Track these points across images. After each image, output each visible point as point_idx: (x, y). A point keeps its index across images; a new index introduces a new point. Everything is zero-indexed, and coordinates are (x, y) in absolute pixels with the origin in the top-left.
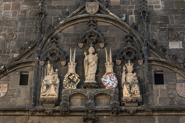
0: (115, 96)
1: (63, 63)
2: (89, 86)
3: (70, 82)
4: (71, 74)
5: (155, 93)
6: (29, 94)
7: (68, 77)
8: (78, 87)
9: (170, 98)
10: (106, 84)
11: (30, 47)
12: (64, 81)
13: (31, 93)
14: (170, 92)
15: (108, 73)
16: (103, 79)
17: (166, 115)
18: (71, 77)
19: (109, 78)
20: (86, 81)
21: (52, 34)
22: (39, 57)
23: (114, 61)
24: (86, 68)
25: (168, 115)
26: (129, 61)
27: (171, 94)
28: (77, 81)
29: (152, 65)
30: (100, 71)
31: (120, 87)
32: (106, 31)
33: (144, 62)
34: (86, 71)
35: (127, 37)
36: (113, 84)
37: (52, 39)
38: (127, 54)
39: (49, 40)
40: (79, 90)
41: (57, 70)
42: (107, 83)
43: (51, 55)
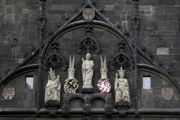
0: (108, 101)
1: (64, 68)
2: (86, 91)
3: (70, 87)
4: (71, 80)
5: (142, 96)
6: (34, 97)
7: (68, 82)
8: (77, 91)
9: (155, 101)
10: (101, 89)
11: (33, 53)
12: (65, 86)
13: (36, 96)
14: (155, 96)
15: (102, 80)
16: (98, 85)
17: (152, 117)
18: (71, 83)
19: (104, 84)
20: (84, 87)
21: (53, 40)
22: (42, 63)
23: (108, 67)
24: (84, 74)
25: (154, 117)
26: (121, 68)
27: (156, 98)
28: (76, 86)
29: (141, 70)
30: (96, 77)
31: (113, 91)
32: (101, 37)
33: (134, 67)
34: (84, 77)
35: (120, 44)
36: (107, 90)
37: (53, 45)
38: (119, 59)
39: (50, 46)
40: (78, 94)
41: (58, 76)
42: (102, 88)
43: (53, 60)
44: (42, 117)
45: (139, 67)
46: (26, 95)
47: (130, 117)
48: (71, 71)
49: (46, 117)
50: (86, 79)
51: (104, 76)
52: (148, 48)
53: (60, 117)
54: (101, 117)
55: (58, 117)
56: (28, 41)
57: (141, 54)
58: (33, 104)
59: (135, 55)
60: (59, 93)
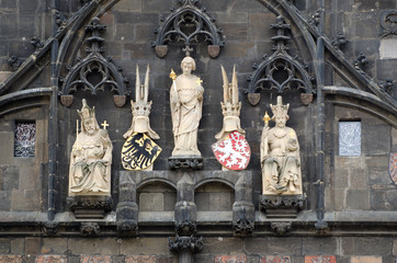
0: (243, 192)
1: (120, 99)
2: (182, 166)
3: (137, 155)
4: (140, 135)
5: (337, 178)
6: (39, 181)
7: (133, 141)
8: (157, 166)
9: (373, 191)
10: (222, 159)
11: (34, 57)
12: (124, 150)
13: (44, 178)
14: (373, 177)
15: (226, 133)
16: (216, 147)
17: (362, 236)
18: (140, 142)
19: (230, 143)
20: (176, 154)
21: (87, 18)
22: (60, 84)
23: (244, 97)
24: (175, 117)
25: (368, 235)
26: (279, 98)
27: (376, 181)
28: (154, 152)
29: (335, 104)
30: (210, 123)
31: (255, 164)
32: (224, 8)
33: (315, 96)
34: (175, 124)
35: (275, 29)
36: (240, 160)
37: (89, 32)
38: (275, 74)
39: (81, 33)
40: (160, 174)
41: (105, 125)
42: (226, 156)
43: (88, 76)
44: (63, 236)
45: (329, 96)
46: (16, 175)
47: (301, 236)
48: (141, 110)
49: (73, 236)
50: (182, 130)
51: (231, 121)
52: (354, 39)
53: (112, 236)
54: (222, 236)
55: (106, 236)
56: (18, 21)
57: (334, 59)
58: (35, 199)
59: (318, 62)
60: (108, 170)
